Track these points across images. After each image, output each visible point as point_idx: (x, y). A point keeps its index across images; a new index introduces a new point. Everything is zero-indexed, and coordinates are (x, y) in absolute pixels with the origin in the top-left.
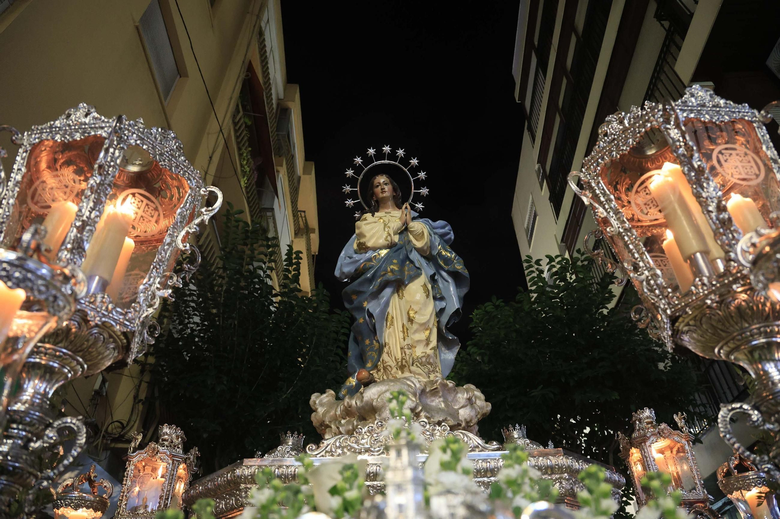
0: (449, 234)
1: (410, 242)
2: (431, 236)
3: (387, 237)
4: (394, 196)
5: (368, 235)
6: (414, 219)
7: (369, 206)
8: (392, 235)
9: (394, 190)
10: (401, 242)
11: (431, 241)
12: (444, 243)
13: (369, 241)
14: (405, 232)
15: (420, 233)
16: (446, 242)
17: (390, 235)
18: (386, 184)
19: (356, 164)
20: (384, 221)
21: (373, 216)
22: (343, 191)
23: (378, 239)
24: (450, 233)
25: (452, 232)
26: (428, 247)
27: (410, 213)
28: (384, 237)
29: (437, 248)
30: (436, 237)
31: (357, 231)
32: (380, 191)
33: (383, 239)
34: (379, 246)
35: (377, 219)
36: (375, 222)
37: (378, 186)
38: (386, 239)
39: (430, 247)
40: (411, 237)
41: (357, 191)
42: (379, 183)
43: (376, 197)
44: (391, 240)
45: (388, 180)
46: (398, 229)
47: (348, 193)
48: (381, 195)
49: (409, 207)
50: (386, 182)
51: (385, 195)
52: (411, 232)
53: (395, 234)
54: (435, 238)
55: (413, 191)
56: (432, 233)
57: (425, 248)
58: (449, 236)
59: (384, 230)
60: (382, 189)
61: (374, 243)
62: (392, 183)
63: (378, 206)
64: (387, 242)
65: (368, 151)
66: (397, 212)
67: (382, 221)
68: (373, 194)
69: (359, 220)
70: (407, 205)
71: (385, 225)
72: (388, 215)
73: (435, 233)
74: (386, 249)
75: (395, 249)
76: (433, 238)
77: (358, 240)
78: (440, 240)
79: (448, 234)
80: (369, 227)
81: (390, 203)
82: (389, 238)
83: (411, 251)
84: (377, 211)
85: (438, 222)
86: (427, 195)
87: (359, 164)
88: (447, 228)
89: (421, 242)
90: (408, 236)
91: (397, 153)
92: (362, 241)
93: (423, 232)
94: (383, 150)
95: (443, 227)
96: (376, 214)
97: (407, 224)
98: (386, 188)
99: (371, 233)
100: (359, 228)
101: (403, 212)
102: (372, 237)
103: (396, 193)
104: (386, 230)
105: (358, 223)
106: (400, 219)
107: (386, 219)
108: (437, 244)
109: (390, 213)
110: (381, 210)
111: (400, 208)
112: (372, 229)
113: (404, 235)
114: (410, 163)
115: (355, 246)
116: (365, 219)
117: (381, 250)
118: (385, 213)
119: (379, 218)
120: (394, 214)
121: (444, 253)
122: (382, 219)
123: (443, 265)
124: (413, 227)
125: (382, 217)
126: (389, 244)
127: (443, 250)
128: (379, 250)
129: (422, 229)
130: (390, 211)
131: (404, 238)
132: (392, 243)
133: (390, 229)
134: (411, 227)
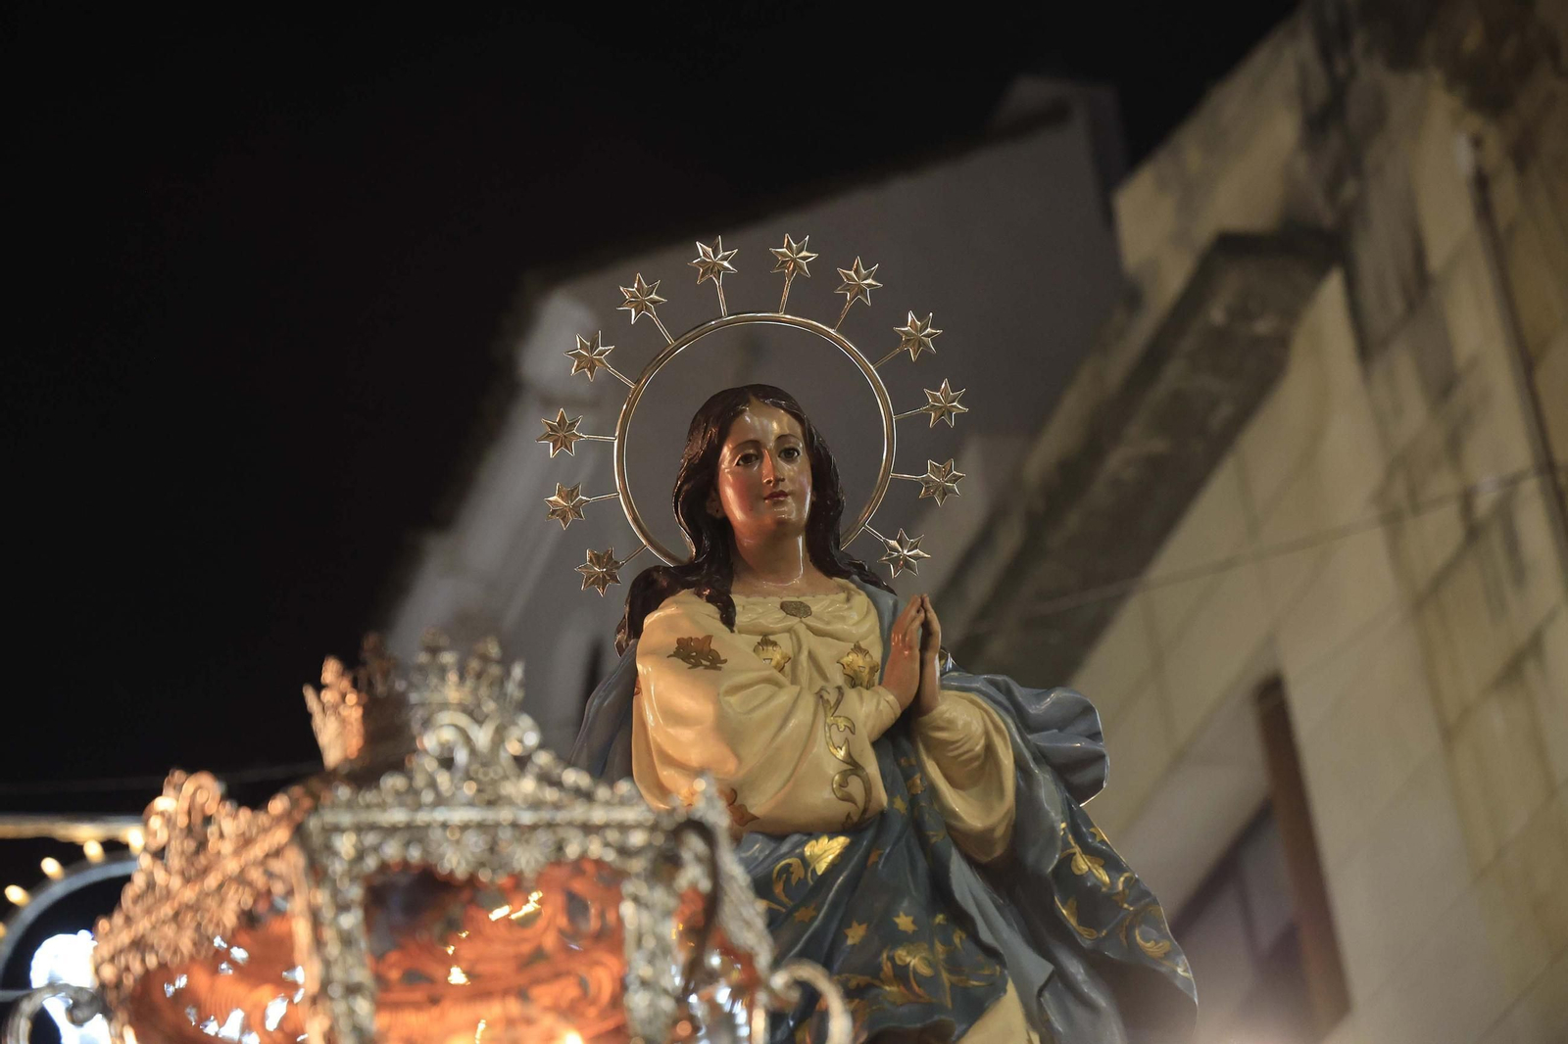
2: (1027, 771)
3: (845, 778)
8: (872, 772)
10: (897, 805)
13: (755, 784)
17: (857, 767)
20: (785, 658)
23: (800, 781)
28: (833, 775)
33: (829, 788)
34: (801, 817)
35: (750, 641)
37: (748, 459)
38: (842, 792)
42: (757, 444)
44: (867, 796)
45: (795, 433)
50: (789, 442)
51: (783, 511)
52: (936, 748)
55: (889, 474)
56: (1026, 754)
61: (782, 799)
63: (728, 553)
64: (846, 807)
72: (800, 627)
73: (1041, 757)
74: (833, 834)
78: (1060, 792)
83: (949, 852)
85: (1050, 697)
93: (989, 749)
95: (1069, 722)
98: (790, 475)
102: (769, 766)
104: (837, 737)
107: (795, 648)
108: (1056, 817)
116: (706, 651)
117: (813, 839)
118: (783, 607)
119: (759, 638)
120: (828, 623)
121: (1082, 864)
122: (774, 644)
123: (1073, 922)
124: (950, 725)
125: (773, 633)
126: (852, 815)
127: (1077, 849)
128: (796, 838)
129: (987, 733)
130: (806, 599)
131: (908, 777)
132: (865, 810)
133: (853, 733)
134: (942, 724)
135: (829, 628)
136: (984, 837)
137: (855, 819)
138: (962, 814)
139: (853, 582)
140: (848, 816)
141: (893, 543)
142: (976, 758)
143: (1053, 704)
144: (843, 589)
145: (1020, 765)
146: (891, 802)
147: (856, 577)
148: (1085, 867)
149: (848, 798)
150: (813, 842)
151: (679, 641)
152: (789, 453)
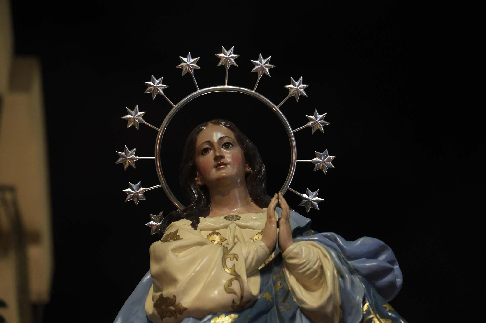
0: (389, 271)
1: (288, 293)
2: (342, 277)
3: (230, 282)
4: (247, 175)
5: (182, 278)
6: (298, 233)
7: (185, 199)
8: (244, 277)
9: (248, 158)
10: (267, 295)
11: (343, 290)
12: (378, 296)
13: (185, 291)
14: (276, 269)
15: (315, 272)
16: (383, 292)
17: (237, 277)
18: (227, 145)
19: (151, 95)
20: (223, 240)
21: (195, 225)
22: (119, 162)
23: (208, 287)
24: (391, 270)
25: (396, 267)
26: (335, 307)
27: (288, 219)
28: (224, 282)
29: (358, 310)
30: (357, 279)
31: (154, 268)
32: (213, 163)
33: (221, 288)
34: (208, 304)
35: (205, 234)
36: (201, 244)
37: (206, 151)
38: (228, 289)
39: (342, 307)
40: (292, 281)
41: (153, 160)
42: (210, 143)
43: (203, 178)
44: (242, 289)
45: (231, 136)
46: (259, 262)
47: (130, 167)
48: (214, 174)
49: (284, 203)
50: (226, 140)
51: (224, 172)
52: (292, 268)
53: (250, 274)
54: (352, 282)
55: (295, 160)
56: (344, 269)
57: (329, 309)
58: (388, 279)
59: (224, 265)
60: (217, 158)
61: (199, 297)
62: (241, 142)
63: (209, 201)
64: (230, 297)
65: (181, 61)
66: (253, 216)
67: (217, 238)
68: (195, 169)
69: (158, 237)
70: (279, 198)
71: (226, 252)
72: (232, 225)
73: (353, 271)
74: (227, 313)
75: (250, 313)
76: (349, 285)
77: (157, 289)
78: (367, 289)
79: (385, 271)
80: (183, 256)
81: (238, 192)
82: (236, 286)
83: (293, 317)
84: (206, 213)
85: (360, 241)
86: (330, 169)
87: (159, 95)
88: (383, 257)
89: (317, 294)
90: (284, 279)
91: (254, 65)
92: (168, 292)
93: (322, 267)
94: (219, 59)
95: (374, 255)
96: (204, 221)
97: (282, 249)
98: (228, 155)
99: (191, 272)
100: (159, 259)
101: (269, 217)
102: (192, 282)
103: (252, 165)
104: (229, 263)
105: (157, 246)
106: (262, 232)
107: (228, 234)
108: (359, 298)
109: (238, 218)
110: (214, 210)
111: (262, 203)
112: (192, 262)
113: (273, 277)
114: (288, 91)
115: (149, 306)
116: (175, 237)
117: (216, 316)
118: (225, 218)
119: (210, 232)
120: (247, 222)
121: (379, 322)
122: (217, 233)
124: (297, 255)
125: (218, 229)
126: (235, 300)
127: (375, 315)
128: (209, 317)
129: (320, 260)
130: (238, 214)
132: (242, 297)
133: (237, 260)
134: (292, 255)
135: (248, 224)
137: (238, 303)
140: (234, 301)
143: (360, 244)
146: (262, 295)
149: (232, 292)
150: (217, 318)
152: (227, 146)
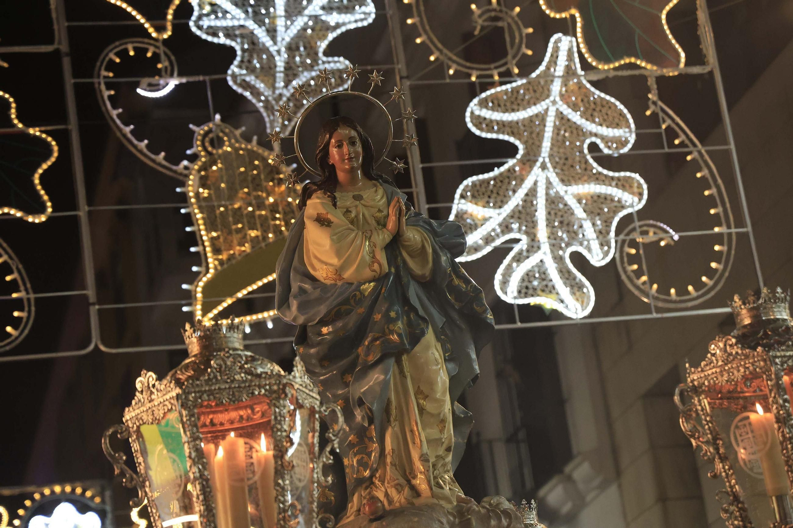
2: (436, 253)
3: (373, 264)
10: (393, 270)
11: (436, 261)
13: (343, 268)
17: (376, 260)
21: (334, 204)
28: (369, 263)
35: (342, 211)
37: (339, 146)
38: (372, 269)
40: (404, 255)
44: (381, 270)
56: (436, 247)
73: (442, 246)
82: (376, 266)
90: (400, 253)
96: (339, 200)
102: (347, 261)
118: (354, 197)
119: (345, 210)
120: (369, 202)
121: (456, 281)
122: (350, 211)
123: (453, 301)
124: (409, 240)
127: (454, 277)
128: (358, 284)
129: (422, 241)
130: (361, 193)
131: (396, 258)
134: (407, 239)
135: (369, 204)
136: (423, 276)
137: (377, 276)
138: (415, 269)
139: (379, 182)
140: (374, 275)
141: (395, 163)
142: (420, 249)
144: (375, 186)
145: (434, 251)
146: (390, 269)
147: (380, 181)
148: (457, 283)
149: (374, 271)
150: (364, 285)
151: (318, 214)
152: (353, 143)
